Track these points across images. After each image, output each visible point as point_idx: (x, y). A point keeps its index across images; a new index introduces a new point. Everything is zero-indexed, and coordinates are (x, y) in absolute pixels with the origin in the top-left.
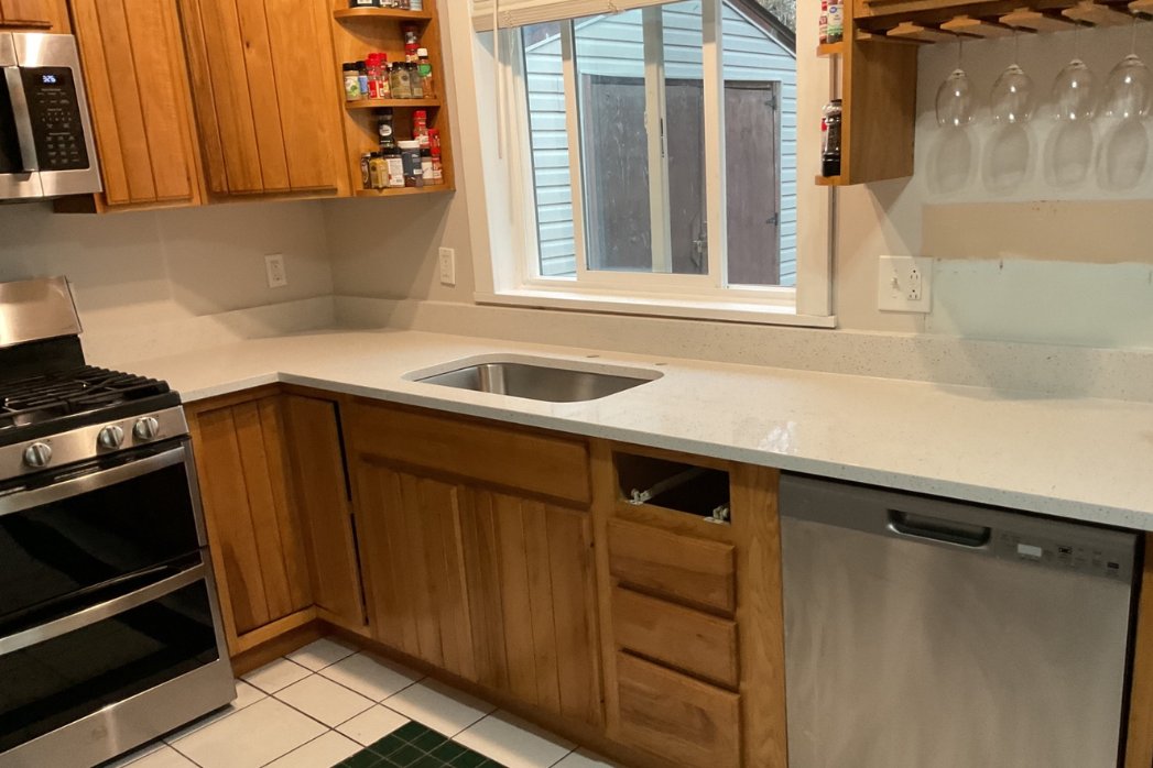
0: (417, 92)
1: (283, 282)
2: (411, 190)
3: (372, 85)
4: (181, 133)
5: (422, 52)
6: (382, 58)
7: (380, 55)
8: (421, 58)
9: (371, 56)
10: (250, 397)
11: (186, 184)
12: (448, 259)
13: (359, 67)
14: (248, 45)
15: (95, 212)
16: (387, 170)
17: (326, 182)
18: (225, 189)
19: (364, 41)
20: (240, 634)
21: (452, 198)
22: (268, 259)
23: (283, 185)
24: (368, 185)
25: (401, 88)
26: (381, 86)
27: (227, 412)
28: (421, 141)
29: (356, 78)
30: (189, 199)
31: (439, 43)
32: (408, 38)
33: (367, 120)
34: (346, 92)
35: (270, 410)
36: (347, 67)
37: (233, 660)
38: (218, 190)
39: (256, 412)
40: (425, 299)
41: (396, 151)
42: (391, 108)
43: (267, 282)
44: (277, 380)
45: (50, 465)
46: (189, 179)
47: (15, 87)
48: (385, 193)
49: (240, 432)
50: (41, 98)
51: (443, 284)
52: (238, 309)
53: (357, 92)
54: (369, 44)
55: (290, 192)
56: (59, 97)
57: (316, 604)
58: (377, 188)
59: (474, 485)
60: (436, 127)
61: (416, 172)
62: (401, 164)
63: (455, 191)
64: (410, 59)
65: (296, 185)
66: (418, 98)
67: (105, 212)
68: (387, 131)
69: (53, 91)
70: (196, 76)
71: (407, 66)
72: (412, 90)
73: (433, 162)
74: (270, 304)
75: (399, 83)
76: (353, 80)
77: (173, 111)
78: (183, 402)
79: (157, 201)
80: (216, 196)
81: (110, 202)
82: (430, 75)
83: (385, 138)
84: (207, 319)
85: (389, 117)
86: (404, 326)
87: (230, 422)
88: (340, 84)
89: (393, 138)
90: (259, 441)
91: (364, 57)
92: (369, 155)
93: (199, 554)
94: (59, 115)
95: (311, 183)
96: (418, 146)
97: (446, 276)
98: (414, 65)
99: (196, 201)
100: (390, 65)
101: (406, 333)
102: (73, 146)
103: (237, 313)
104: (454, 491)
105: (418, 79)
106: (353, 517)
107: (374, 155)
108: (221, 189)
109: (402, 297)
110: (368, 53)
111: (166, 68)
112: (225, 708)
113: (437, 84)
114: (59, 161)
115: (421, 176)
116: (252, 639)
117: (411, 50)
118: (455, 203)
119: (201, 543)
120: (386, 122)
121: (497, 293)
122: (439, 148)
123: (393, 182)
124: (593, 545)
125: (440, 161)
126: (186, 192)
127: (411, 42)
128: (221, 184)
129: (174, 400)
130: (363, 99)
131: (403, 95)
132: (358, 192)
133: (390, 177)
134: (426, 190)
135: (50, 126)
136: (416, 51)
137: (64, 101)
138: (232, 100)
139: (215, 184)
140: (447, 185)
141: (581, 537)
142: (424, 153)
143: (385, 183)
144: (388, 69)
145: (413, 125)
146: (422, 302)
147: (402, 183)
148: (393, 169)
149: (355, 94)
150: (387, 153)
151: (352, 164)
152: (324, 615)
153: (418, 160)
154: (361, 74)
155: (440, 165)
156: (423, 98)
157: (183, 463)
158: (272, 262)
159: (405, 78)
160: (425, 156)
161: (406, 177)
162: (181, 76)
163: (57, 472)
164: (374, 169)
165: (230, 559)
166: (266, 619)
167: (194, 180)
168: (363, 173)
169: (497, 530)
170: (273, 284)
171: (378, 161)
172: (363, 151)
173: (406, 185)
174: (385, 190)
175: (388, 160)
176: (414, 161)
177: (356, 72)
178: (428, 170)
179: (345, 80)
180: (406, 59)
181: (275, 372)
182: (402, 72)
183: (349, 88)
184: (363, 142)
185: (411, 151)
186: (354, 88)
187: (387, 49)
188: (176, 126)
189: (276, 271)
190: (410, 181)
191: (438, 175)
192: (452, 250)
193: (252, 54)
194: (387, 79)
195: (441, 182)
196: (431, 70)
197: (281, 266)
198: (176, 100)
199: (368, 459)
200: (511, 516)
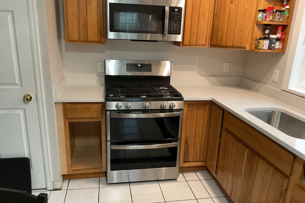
0: (282, 20)
1: (227, 71)
2: (270, 51)
3: (266, 17)
4: (207, 27)
5: (287, 7)
6: (273, 8)
7: (272, 7)
8: (286, 9)
9: (269, 8)
10: (203, 103)
11: (205, 41)
12: (276, 74)
13: (264, 11)
14: (232, 3)
15: (180, 46)
16: (263, 44)
17: (243, 45)
18: (215, 44)
19: (268, 3)
20: (184, 162)
21: (284, 55)
22: (225, 64)
23: (231, 44)
24: (256, 48)
25: (276, 18)
26: (269, 17)
27: (196, 105)
28: (279, 35)
29: (261, 14)
30: (205, 46)
31: (294, 4)
32: (284, 2)
33: (262, 28)
34: (257, 18)
35: (207, 107)
36: (260, 11)
37: (180, 168)
38: (213, 44)
39: (203, 107)
40: (266, 84)
41: (268, 38)
42: (271, 25)
43: (223, 70)
44: (211, 100)
45: (148, 109)
46: (206, 40)
47: (167, 11)
48: (261, 51)
49: (198, 111)
50: (173, 15)
51: (273, 81)
52: (212, 76)
53: (261, 19)
54: (270, 4)
55: (232, 47)
56: (177, 15)
57: (206, 161)
58: (258, 49)
59: (253, 151)
60: (285, 32)
61: (273, 45)
62: (268, 42)
63: (285, 53)
64: (283, 9)
65: (235, 45)
66: (281, 22)
67: (182, 46)
68: (267, 31)
69: (176, 13)
70: (216, 11)
71: (280, 11)
72: (280, 19)
73: (280, 43)
74: (222, 76)
75: (276, 17)
76: (260, 15)
77: (207, 21)
78: (184, 100)
79: (196, 45)
80: (212, 45)
81: (184, 44)
82: (288, 15)
83: (266, 34)
84: (203, 78)
85: (269, 27)
86: (257, 91)
87: (196, 108)
88: (256, 15)
89: (268, 34)
90: (202, 115)
91: (267, 7)
92: (259, 39)
93: (178, 139)
94: (176, 20)
95: (239, 45)
96: (276, 37)
97: (274, 79)
98: (283, 11)
99: (207, 46)
100: (275, 11)
101: (257, 93)
102: (178, 28)
103: (212, 77)
104: (247, 150)
105: (283, 16)
106: (220, 144)
107: (260, 39)
108: (214, 44)
109: (259, 82)
110: (269, 6)
111: (208, 8)
112: (175, 180)
113: (290, 18)
114: (173, 32)
115: (274, 47)
116: (187, 165)
117: (283, 6)
118: (284, 57)
119: (179, 137)
120: (268, 29)
121: (289, 88)
122: (284, 39)
123: (264, 48)
124: (286, 190)
125: (283, 43)
126: (204, 43)
127: (285, 3)
128: (214, 43)
129: (182, 99)
130: (262, 21)
131: (276, 20)
132: (252, 49)
133: (263, 46)
134: (275, 51)
135: (173, 22)
136: (285, 6)
137: (178, 16)
138: (223, 19)
139: (213, 42)
140: (283, 50)
141: (282, 186)
142: (277, 39)
143: (261, 48)
144: (273, 12)
145: (277, 30)
146: (264, 85)
147: (267, 48)
148: (266, 44)
149: (260, 19)
150: (265, 38)
151: (253, 40)
152: (207, 165)
153: (275, 42)
154: (263, 13)
155: (282, 44)
156: (283, 22)
157: (180, 116)
158: (226, 65)
159: (278, 15)
160: (278, 40)
161: (269, 47)
162: (212, 10)
163: (149, 110)
164: (259, 43)
165: (186, 143)
166: (192, 161)
167: (207, 40)
168: (256, 44)
169: (256, 168)
170: (224, 71)
171: (261, 41)
172: (257, 37)
173: (268, 49)
174: (261, 50)
175: (264, 41)
176: (273, 42)
177: (262, 12)
178: (278, 45)
179: (258, 15)
180: (281, 9)
181: (211, 97)
182: (278, 13)
183: (258, 17)
184: (258, 34)
185: (273, 39)
186: (260, 17)
187: (275, 5)
188: (206, 24)
189: (226, 68)
190: (269, 48)
191: (281, 47)
192: (279, 71)
193: (232, 6)
194: (272, 15)
195: (281, 49)
196: (289, 13)
197: (228, 67)
198: (208, 18)
199: (227, 130)
200: (261, 167)
